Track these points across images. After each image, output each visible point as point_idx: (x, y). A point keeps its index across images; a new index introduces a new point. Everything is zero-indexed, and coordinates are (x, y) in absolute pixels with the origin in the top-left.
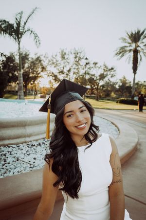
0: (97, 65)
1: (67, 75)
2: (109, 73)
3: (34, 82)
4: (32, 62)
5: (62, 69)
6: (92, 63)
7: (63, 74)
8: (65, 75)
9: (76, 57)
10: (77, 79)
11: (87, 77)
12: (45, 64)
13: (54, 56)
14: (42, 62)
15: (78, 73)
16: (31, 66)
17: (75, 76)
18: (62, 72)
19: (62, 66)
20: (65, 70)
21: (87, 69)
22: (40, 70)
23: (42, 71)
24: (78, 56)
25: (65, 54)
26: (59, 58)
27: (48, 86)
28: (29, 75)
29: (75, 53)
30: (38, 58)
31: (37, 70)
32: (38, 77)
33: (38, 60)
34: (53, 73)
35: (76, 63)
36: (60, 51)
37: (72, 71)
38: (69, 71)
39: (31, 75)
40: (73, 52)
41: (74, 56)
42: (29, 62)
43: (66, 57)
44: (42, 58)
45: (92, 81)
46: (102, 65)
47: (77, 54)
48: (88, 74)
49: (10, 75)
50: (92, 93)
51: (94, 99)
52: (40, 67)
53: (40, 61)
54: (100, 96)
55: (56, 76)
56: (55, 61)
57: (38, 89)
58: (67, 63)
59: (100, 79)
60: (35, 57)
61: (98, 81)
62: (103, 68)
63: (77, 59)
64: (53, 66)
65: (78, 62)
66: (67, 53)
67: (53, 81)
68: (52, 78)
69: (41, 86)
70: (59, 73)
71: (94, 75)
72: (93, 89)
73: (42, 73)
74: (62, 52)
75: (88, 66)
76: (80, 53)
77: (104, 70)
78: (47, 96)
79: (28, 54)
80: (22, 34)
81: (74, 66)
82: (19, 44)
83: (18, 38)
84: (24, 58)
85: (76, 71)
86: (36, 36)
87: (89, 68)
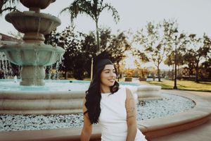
0: (195, 38)
1: (156, 52)
3: (118, 62)
4: (114, 40)
5: (150, 45)
6: (187, 35)
7: (152, 51)
8: (153, 53)
9: (166, 30)
10: (169, 56)
11: (183, 53)
12: (129, 41)
13: (139, 31)
14: (126, 39)
15: (170, 49)
16: (113, 45)
17: (166, 52)
18: (150, 49)
19: (150, 41)
21: (181, 43)
22: (123, 48)
23: (126, 50)
24: (169, 28)
25: (153, 27)
27: (134, 67)
28: (111, 55)
29: (165, 26)
31: (120, 49)
32: (121, 56)
33: (122, 36)
34: (139, 52)
35: (167, 37)
36: (147, 25)
37: (162, 47)
38: (159, 47)
39: (113, 55)
40: (162, 25)
41: (163, 28)
42: (111, 40)
43: (154, 31)
44: (125, 34)
45: (190, 58)
46: (202, 37)
47: (168, 26)
48: (184, 50)
50: (191, 73)
51: (193, 81)
52: (124, 45)
53: (124, 38)
54: (202, 77)
55: (142, 55)
56: (141, 37)
57: (123, 71)
58: (155, 38)
59: (200, 55)
60: (117, 34)
61: (197, 58)
62: (203, 41)
63: (169, 32)
64: (140, 42)
65: (169, 36)
66: (155, 26)
67: (139, 61)
68: (138, 58)
69: (127, 67)
70: (147, 50)
71: (191, 51)
72: (192, 68)
73: (126, 52)
74: (149, 25)
75: (183, 40)
76: (171, 24)
77: (205, 43)
78: (133, 79)
79: (110, 32)
80: (99, 11)
81: (165, 41)
82: (97, 22)
83: (96, 16)
84: (105, 36)
85: (167, 47)
86: (114, 12)
87: (185, 43)
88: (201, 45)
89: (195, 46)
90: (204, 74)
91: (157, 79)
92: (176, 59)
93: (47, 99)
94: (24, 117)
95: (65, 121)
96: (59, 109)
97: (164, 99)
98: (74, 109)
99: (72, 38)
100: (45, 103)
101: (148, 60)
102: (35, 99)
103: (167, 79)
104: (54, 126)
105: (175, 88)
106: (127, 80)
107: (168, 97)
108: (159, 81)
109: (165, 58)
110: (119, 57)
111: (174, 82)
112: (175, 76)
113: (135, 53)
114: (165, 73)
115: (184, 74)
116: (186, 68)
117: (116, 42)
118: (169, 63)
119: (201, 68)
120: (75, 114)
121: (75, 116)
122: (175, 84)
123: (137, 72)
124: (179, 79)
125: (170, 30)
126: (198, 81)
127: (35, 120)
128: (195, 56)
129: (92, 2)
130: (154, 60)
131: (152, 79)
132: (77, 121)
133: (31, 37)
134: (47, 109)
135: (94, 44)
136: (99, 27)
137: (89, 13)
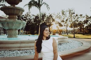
0: (82, 16)
1: (66, 22)
2: (89, 20)
3: (49, 27)
4: (47, 18)
5: (63, 19)
6: (79, 15)
8: (64, 23)
9: (70, 13)
10: (71, 24)
11: (77, 23)
12: (54, 18)
14: (53, 17)
15: (71, 21)
16: (47, 20)
17: (70, 22)
18: (63, 21)
19: (63, 18)
20: (65, 20)
21: (76, 18)
22: (52, 21)
24: (71, 12)
25: (64, 12)
26: (61, 14)
27: (56, 29)
28: (46, 24)
29: (69, 11)
30: (51, 15)
31: (50, 21)
32: (51, 24)
34: (58, 22)
35: (70, 16)
37: (68, 20)
38: (67, 20)
41: (68, 12)
43: (65, 13)
44: (52, 15)
45: (80, 24)
46: (85, 16)
47: (71, 11)
48: (78, 21)
49: (38, 24)
50: (81, 31)
51: (82, 34)
52: (52, 19)
53: (52, 17)
54: (86, 32)
55: (60, 23)
56: (59, 16)
58: (65, 17)
59: (84, 23)
60: (49, 15)
61: (83, 24)
63: (71, 14)
64: (58, 18)
65: (71, 15)
66: (65, 11)
67: (59, 26)
68: (58, 25)
69: (53, 29)
70: (62, 21)
71: (80, 21)
72: (81, 29)
74: (62, 11)
75: (77, 17)
77: (86, 18)
78: (56, 34)
79: (46, 14)
80: (41, 5)
81: (69, 18)
82: (40, 10)
83: (39, 7)
84: (44, 16)
85: (70, 20)
86: (47, 5)
87: (78, 18)
88: (85, 19)
89: (82, 20)
90: (86, 31)
91: (66, 34)
92: (74, 25)
93: (19, 43)
94: (9, 51)
95: (27, 53)
96: (24, 47)
97: (69, 42)
98: (31, 47)
99: (29, 17)
100: (18, 45)
101: (62, 26)
102: (14, 43)
103: (70, 34)
104: (22, 55)
105: (74, 37)
106: (53, 34)
107: (71, 41)
108: (67, 34)
109: (69, 25)
110: (50, 25)
111: (73, 35)
112: (74, 32)
113: (57, 23)
114: (69, 31)
115: (78, 31)
116: (79, 29)
117: (48, 18)
118: (71, 27)
119: (85, 28)
120: (31, 49)
121: (31, 50)
122: (74, 36)
123: (57, 31)
124: (76, 33)
125: (71, 13)
126: (84, 34)
127: (14, 52)
128: (82, 24)
129: (38, 2)
130: (65, 26)
131: (64, 34)
132: (32, 52)
133: (12, 17)
134: (19, 48)
135: (39, 19)
136: (41, 12)
137: (36, 6)
